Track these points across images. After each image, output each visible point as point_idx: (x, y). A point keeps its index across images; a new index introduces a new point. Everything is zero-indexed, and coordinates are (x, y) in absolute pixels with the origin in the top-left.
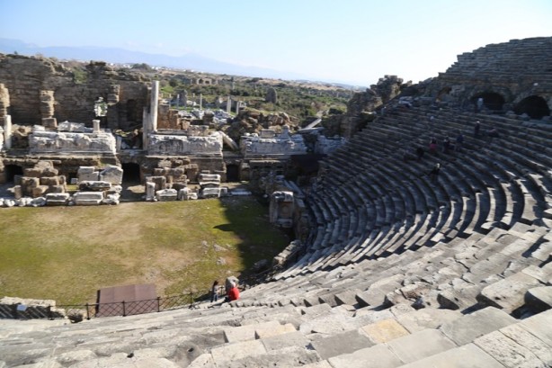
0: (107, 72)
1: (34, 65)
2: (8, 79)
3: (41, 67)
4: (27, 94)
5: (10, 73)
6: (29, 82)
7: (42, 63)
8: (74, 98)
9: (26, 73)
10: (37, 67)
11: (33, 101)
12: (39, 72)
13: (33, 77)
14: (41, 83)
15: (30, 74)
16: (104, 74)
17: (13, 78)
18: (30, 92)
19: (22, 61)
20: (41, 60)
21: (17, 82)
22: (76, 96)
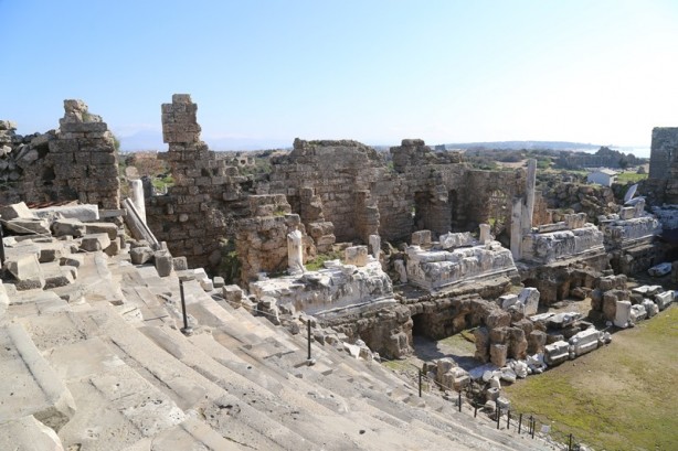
0: (427, 155)
1: (346, 154)
2: (315, 178)
3: (354, 155)
4: (337, 199)
5: (317, 169)
6: (340, 181)
7: (356, 150)
8: (391, 197)
9: (337, 167)
10: (350, 156)
11: (344, 209)
12: (352, 164)
13: (344, 171)
14: (354, 180)
15: (341, 168)
16: (424, 157)
17: (320, 177)
18: (340, 196)
19: (333, 149)
20: (355, 145)
21: (326, 182)
22: (394, 193)
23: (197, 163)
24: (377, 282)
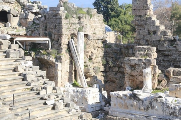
23: (146, 27)
24: (175, 108)
